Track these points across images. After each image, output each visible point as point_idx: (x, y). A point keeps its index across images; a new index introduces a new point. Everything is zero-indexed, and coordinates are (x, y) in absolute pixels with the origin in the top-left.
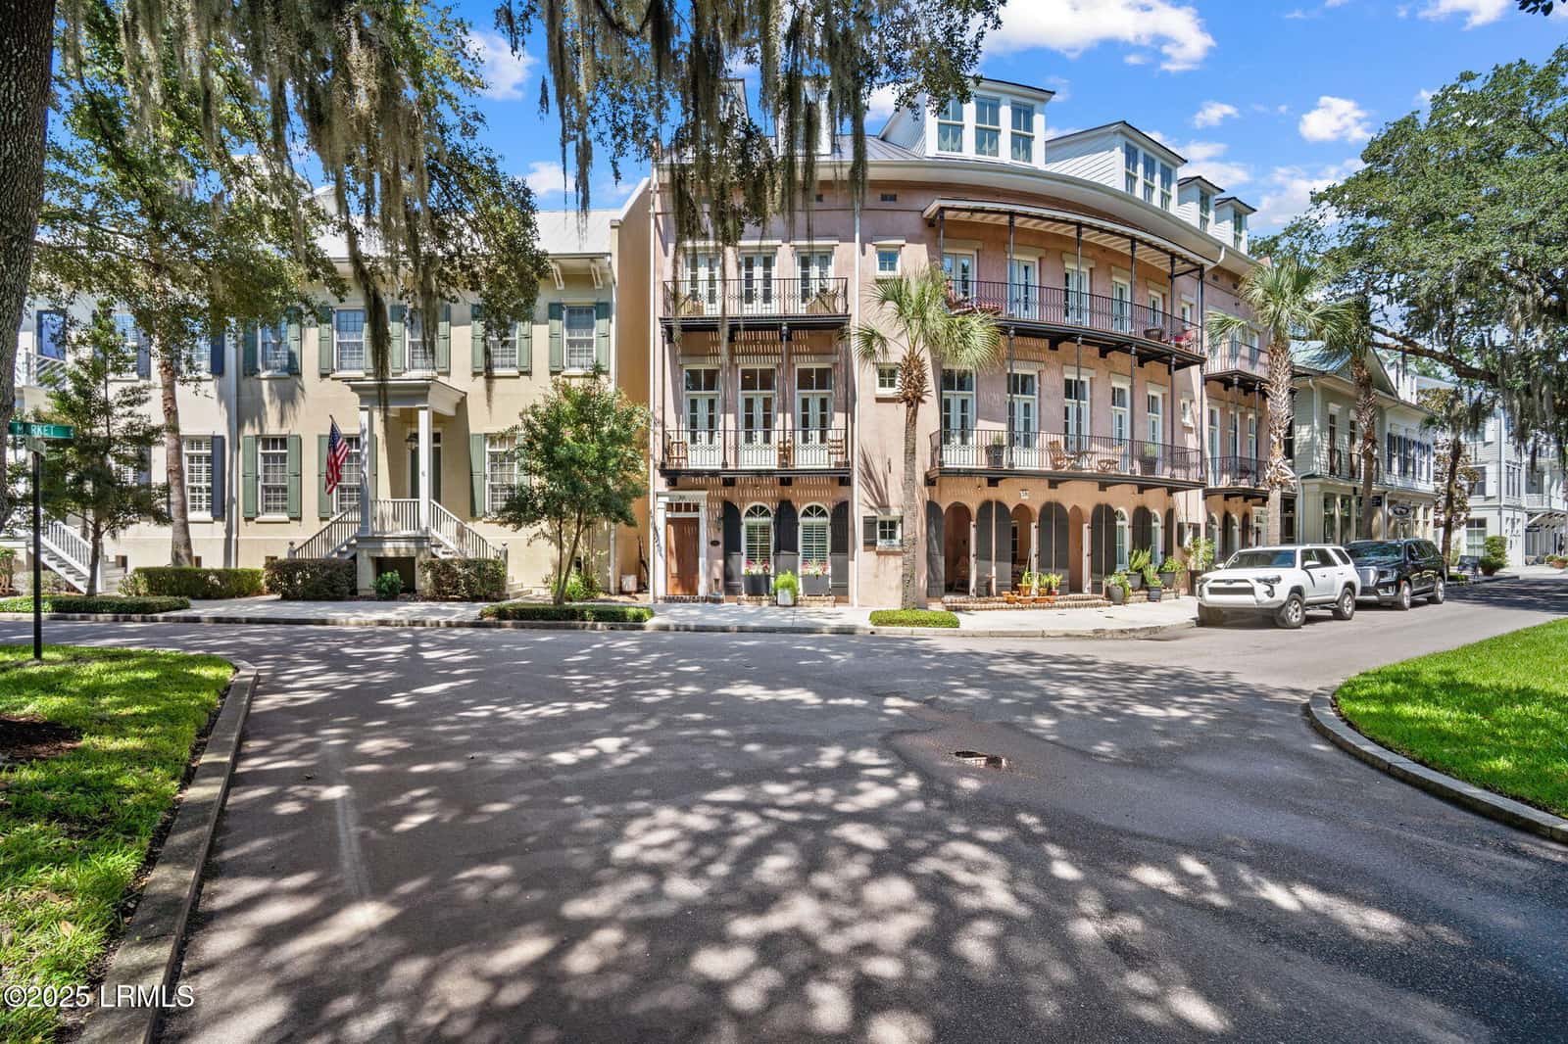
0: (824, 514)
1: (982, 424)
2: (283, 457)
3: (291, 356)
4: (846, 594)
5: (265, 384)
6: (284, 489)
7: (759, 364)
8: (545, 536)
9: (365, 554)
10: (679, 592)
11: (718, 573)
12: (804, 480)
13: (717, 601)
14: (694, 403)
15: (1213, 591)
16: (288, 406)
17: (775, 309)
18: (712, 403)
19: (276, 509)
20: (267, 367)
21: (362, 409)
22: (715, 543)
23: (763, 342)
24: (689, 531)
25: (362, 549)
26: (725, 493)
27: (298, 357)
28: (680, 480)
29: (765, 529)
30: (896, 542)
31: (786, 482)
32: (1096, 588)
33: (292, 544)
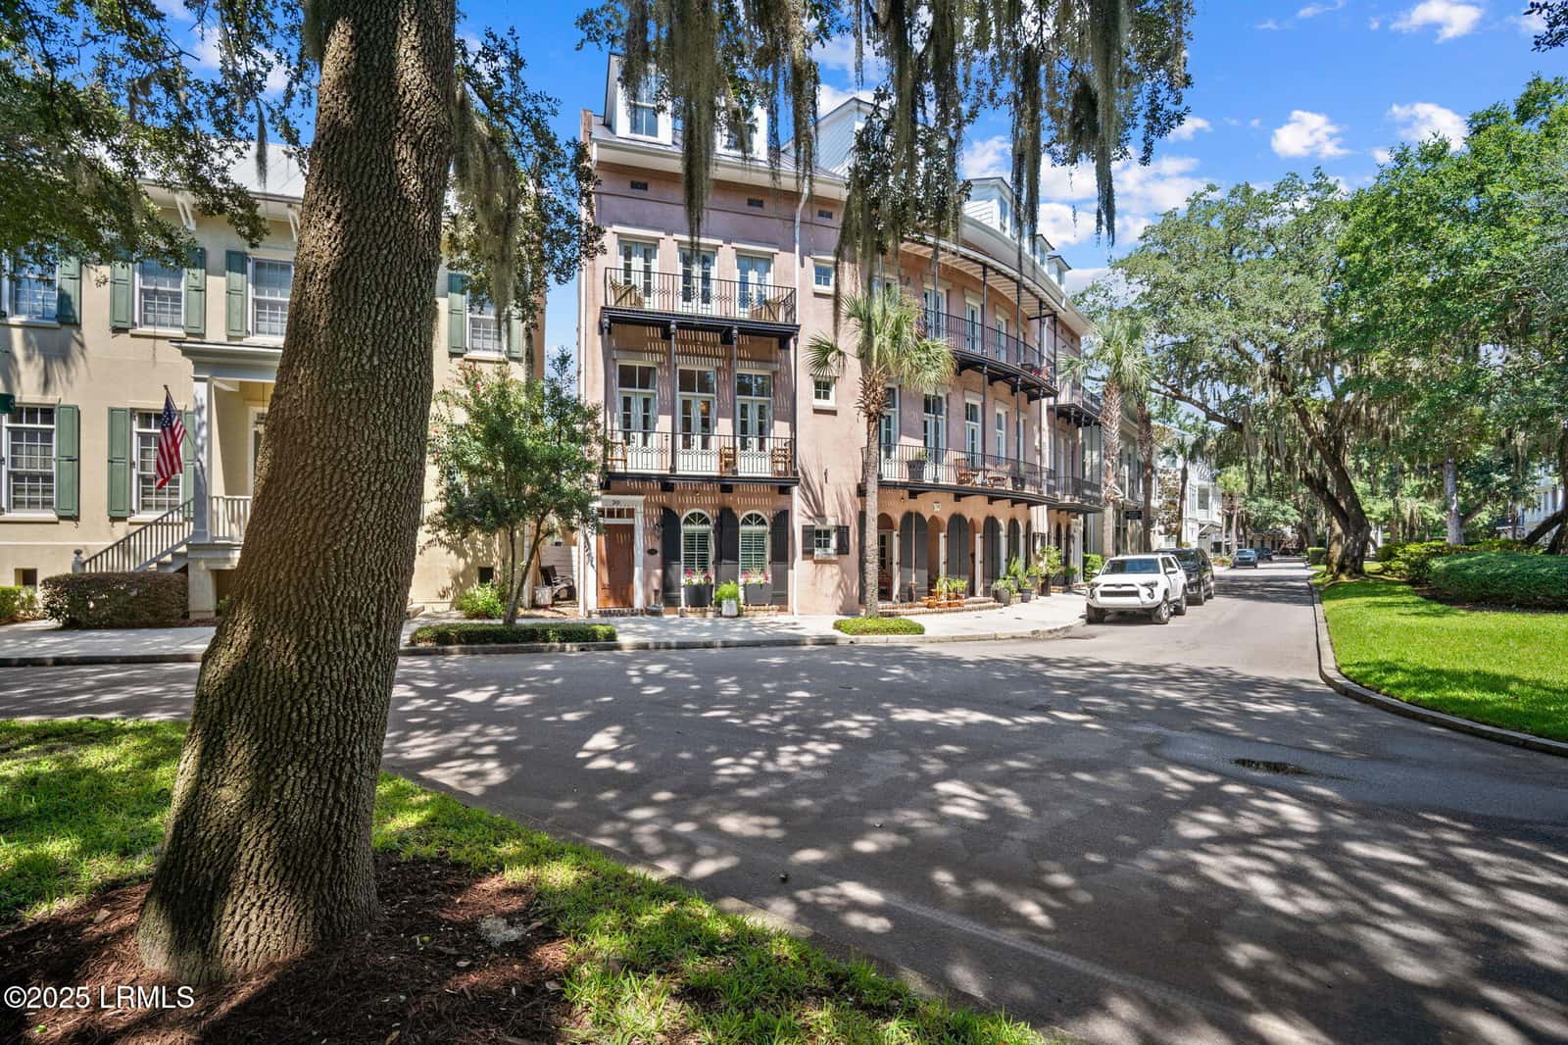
0: (763, 522)
1: (905, 440)
2: (47, 435)
3: (64, 300)
4: (786, 603)
5: (17, 335)
6: (48, 478)
7: (696, 366)
8: (442, 542)
9: (202, 565)
10: (611, 606)
11: (655, 584)
12: (743, 488)
13: (656, 613)
14: (627, 402)
15: (1104, 594)
16: (57, 369)
17: (714, 310)
18: (646, 401)
19: (32, 504)
20: (17, 311)
21: (197, 380)
22: (652, 552)
23: (704, 343)
24: (622, 538)
25: (198, 560)
26: (663, 498)
27: (75, 300)
28: (614, 484)
29: (704, 537)
30: (831, 551)
31: (727, 489)
32: (987, 592)
33: (78, 552)
